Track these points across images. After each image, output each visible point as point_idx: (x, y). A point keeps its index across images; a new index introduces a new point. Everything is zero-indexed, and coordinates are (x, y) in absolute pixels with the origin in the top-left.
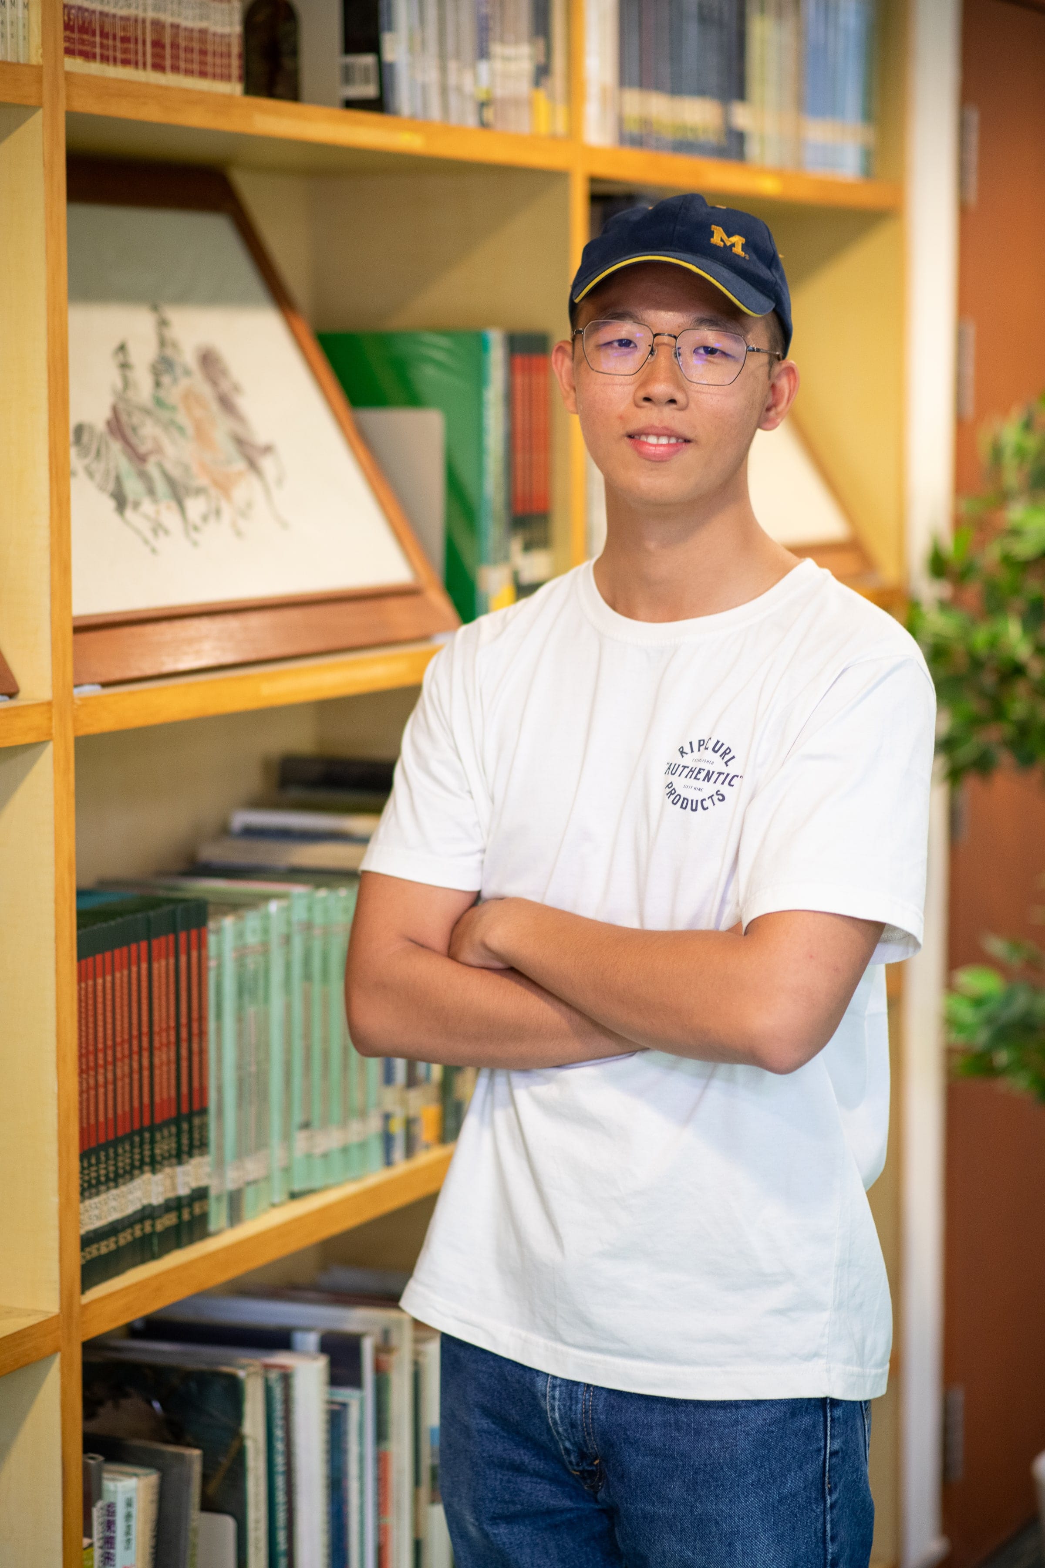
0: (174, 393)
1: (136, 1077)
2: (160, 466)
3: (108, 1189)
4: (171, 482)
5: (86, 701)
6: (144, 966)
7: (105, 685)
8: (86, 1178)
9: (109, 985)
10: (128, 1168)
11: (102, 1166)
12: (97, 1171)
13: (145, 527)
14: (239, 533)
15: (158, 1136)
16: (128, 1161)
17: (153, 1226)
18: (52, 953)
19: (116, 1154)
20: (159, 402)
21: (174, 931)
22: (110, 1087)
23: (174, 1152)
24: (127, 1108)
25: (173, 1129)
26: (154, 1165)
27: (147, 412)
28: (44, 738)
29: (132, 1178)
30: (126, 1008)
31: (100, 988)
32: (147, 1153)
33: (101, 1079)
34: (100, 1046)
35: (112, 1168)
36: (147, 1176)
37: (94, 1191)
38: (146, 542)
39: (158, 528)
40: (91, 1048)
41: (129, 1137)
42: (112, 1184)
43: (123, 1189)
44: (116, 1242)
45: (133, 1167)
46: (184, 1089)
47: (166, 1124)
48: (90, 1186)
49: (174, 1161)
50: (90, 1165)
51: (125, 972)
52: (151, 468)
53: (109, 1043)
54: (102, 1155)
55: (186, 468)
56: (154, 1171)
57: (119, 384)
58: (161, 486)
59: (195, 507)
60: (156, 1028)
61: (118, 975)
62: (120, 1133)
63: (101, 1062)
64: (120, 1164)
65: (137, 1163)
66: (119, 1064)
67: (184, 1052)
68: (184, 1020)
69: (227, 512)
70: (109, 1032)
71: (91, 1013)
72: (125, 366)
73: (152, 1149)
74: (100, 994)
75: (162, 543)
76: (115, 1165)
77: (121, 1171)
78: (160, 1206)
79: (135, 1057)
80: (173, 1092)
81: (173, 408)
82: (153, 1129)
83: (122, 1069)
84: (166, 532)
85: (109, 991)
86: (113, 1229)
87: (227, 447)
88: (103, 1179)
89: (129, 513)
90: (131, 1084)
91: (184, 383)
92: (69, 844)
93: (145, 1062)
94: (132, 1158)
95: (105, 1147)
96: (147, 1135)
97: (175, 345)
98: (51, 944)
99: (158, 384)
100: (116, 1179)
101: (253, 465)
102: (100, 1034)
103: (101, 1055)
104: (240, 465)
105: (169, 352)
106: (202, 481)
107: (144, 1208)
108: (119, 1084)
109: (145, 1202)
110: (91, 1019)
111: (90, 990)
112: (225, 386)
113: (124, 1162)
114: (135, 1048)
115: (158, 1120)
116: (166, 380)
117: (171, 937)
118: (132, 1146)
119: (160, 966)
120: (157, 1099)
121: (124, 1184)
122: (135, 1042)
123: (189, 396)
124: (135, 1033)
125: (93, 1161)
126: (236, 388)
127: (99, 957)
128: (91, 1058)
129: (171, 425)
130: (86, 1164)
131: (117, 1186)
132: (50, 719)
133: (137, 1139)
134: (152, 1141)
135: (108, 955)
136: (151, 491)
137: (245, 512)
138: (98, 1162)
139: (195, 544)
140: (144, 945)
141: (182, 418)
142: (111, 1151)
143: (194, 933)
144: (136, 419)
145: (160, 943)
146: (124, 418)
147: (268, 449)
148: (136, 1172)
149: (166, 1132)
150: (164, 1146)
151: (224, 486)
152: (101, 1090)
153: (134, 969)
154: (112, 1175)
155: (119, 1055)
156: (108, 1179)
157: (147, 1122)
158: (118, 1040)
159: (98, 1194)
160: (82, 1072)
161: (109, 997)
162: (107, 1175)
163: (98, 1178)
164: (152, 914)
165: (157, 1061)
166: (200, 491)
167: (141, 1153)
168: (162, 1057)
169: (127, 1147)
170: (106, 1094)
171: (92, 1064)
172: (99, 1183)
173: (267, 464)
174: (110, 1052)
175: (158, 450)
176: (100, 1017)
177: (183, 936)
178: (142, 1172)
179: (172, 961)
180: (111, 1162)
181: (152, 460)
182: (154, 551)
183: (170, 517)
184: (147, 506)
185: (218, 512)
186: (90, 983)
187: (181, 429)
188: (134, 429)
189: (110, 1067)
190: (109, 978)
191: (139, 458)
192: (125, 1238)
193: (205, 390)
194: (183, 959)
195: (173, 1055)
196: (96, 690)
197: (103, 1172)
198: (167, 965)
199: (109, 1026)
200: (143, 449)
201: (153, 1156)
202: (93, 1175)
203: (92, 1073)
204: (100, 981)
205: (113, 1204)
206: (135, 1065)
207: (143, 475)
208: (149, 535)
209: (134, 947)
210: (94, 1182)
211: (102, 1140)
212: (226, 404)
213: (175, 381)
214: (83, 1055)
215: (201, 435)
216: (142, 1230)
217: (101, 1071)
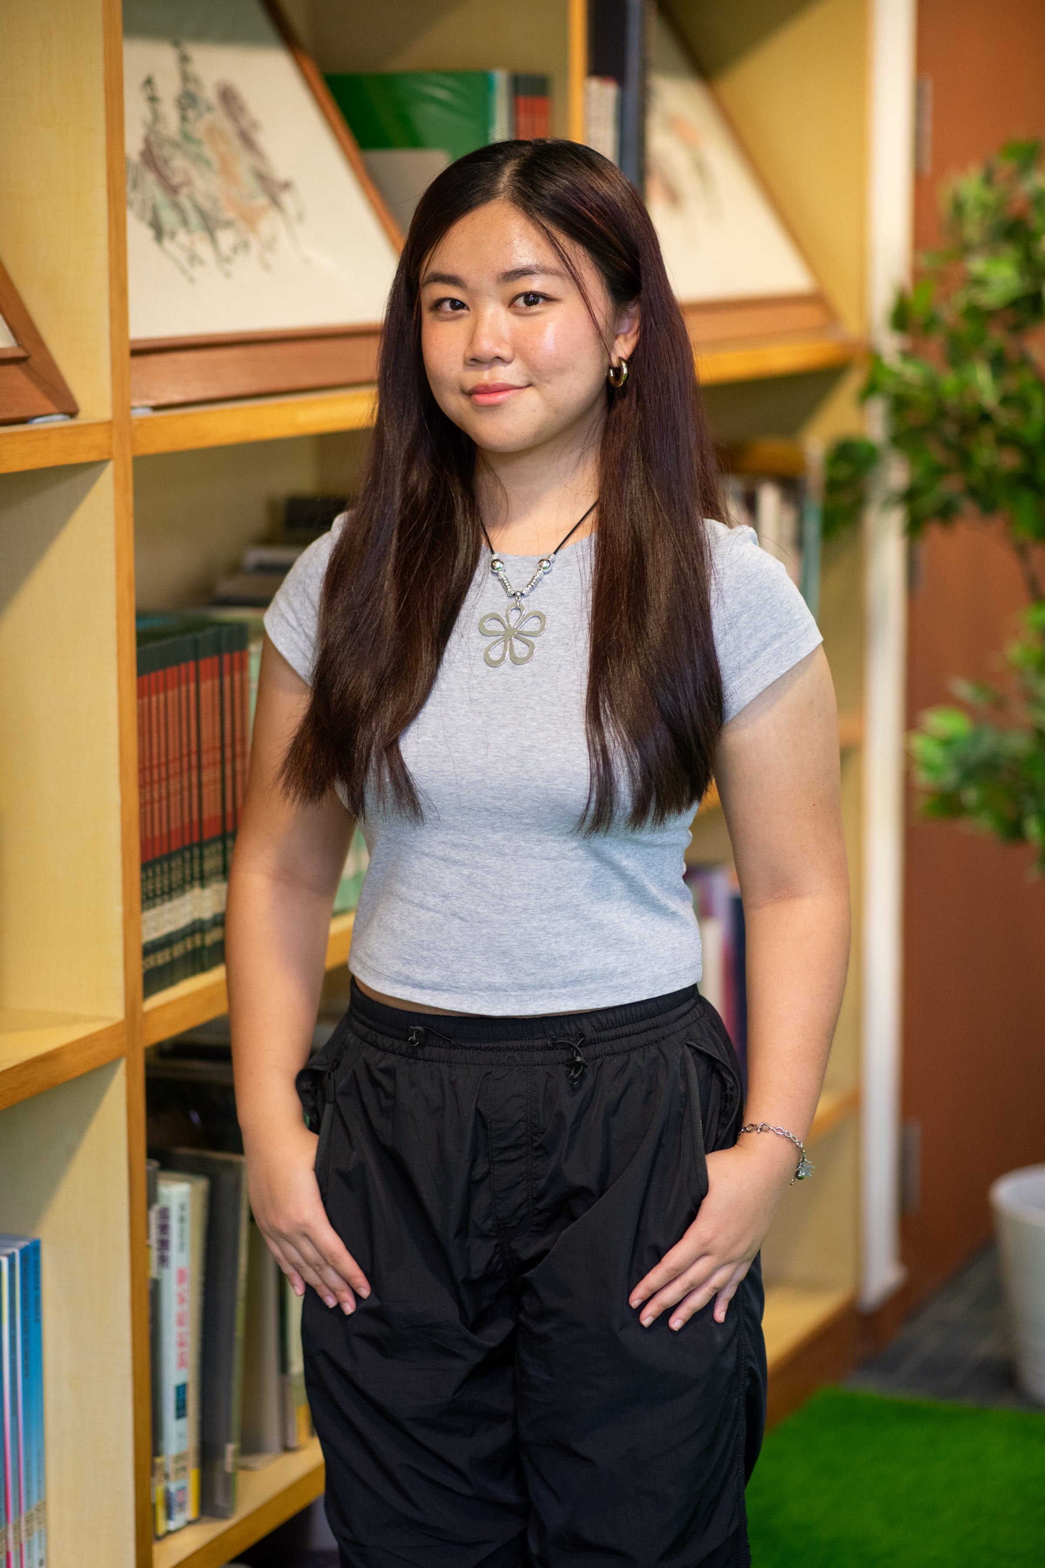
0: (199, 128)
1: (186, 794)
2: (191, 198)
3: (163, 902)
4: (202, 214)
5: (142, 422)
6: (192, 686)
7: (156, 408)
8: (145, 890)
9: (162, 703)
10: (180, 883)
11: (158, 879)
12: (154, 884)
13: (182, 256)
14: (266, 267)
15: (206, 852)
16: (180, 876)
17: (203, 940)
18: (114, 669)
19: (170, 869)
20: (187, 136)
21: (219, 651)
22: (164, 803)
23: (221, 869)
24: (179, 824)
25: (220, 846)
26: (203, 880)
27: (176, 145)
28: (105, 457)
29: (183, 892)
30: (177, 727)
31: (154, 705)
32: (196, 869)
33: (156, 795)
34: (155, 762)
35: (166, 882)
36: (197, 891)
37: (151, 903)
38: (184, 271)
39: (194, 258)
40: (147, 764)
41: (181, 852)
42: (166, 897)
43: (176, 902)
44: (171, 954)
45: (184, 881)
46: (229, 808)
47: (213, 841)
48: (148, 898)
49: (220, 877)
50: (147, 878)
51: (176, 692)
52: (183, 198)
53: (163, 760)
54: (158, 869)
55: (215, 201)
56: (203, 886)
57: (149, 116)
58: (194, 219)
59: (226, 239)
60: (204, 747)
61: (170, 694)
62: (174, 848)
63: (156, 777)
64: (174, 879)
65: (188, 878)
66: (172, 781)
67: (228, 772)
68: (228, 740)
69: (255, 246)
70: (163, 749)
71: (147, 730)
72: (153, 99)
73: (201, 865)
74: (154, 712)
75: (197, 272)
76: (170, 879)
77: (174, 885)
78: (209, 921)
79: (185, 776)
80: (219, 811)
81: (198, 142)
82: (201, 845)
83: (174, 786)
84: (202, 262)
85: (162, 710)
86: (168, 941)
87: (249, 182)
88: (158, 892)
89: (167, 243)
90: (182, 800)
91: (208, 118)
92: (129, 562)
93: (194, 779)
94: (183, 873)
95: (159, 861)
96: (196, 852)
97: (196, 81)
98: (113, 660)
99: (184, 119)
100: (170, 892)
101: (275, 202)
102: (155, 751)
103: (155, 771)
104: (262, 201)
105: (191, 87)
106: (229, 214)
107: (194, 923)
108: (172, 800)
109: (197, 915)
110: (147, 736)
111: (146, 707)
112: (244, 123)
113: (176, 876)
114: (185, 765)
115: (206, 837)
116: (191, 114)
117: (216, 659)
118: (184, 861)
119: (208, 686)
120: (206, 816)
121: (178, 897)
122: (185, 760)
123: (212, 130)
124: (185, 750)
125: (150, 873)
126: (255, 125)
127: (153, 675)
128: (147, 773)
129: (198, 159)
130: (144, 877)
131: (170, 899)
132: (111, 437)
133: (187, 855)
134: (201, 857)
135: (161, 673)
136: (185, 222)
137: (270, 245)
138: (154, 875)
139: (228, 275)
140: (192, 665)
141: (207, 151)
142: (166, 866)
143: (236, 655)
144: (167, 151)
145: (207, 664)
146: (156, 150)
147: (287, 186)
148: (187, 887)
149: (213, 849)
150: (211, 863)
151: (250, 220)
152: (156, 806)
153: (184, 689)
154: (166, 889)
155: (172, 771)
156: (163, 893)
157: (196, 839)
158: (171, 757)
159: (154, 906)
160: (142, 785)
161: (162, 715)
162: (162, 889)
163: (154, 891)
164: (200, 635)
165: (205, 779)
166: (228, 224)
167: (192, 868)
168: (210, 775)
169: (179, 861)
170: (160, 809)
171: (148, 779)
172: (155, 895)
173: (286, 199)
174: (163, 769)
175: (188, 183)
176: (155, 735)
177: (226, 658)
178: (192, 887)
179: (217, 682)
180: (166, 876)
181: (184, 193)
182: (191, 280)
183: (204, 249)
184: (182, 237)
185: (246, 245)
186: (146, 700)
187: (208, 163)
188: (166, 161)
189: (164, 784)
190: (162, 696)
191: (172, 190)
192: (178, 950)
193: (227, 125)
194: (227, 681)
195: (218, 774)
196: (149, 413)
197: (158, 885)
198: (213, 687)
199: (163, 744)
200: (176, 180)
201: (202, 872)
202: (150, 887)
203: (148, 788)
204: (154, 699)
205: (167, 916)
206: (185, 783)
207: (177, 206)
208: (186, 264)
209: (183, 667)
210: (151, 894)
211: (158, 854)
212: (247, 140)
213: (200, 115)
214: (142, 770)
215: (227, 171)
216: (193, 942)
217: (156, 787)
